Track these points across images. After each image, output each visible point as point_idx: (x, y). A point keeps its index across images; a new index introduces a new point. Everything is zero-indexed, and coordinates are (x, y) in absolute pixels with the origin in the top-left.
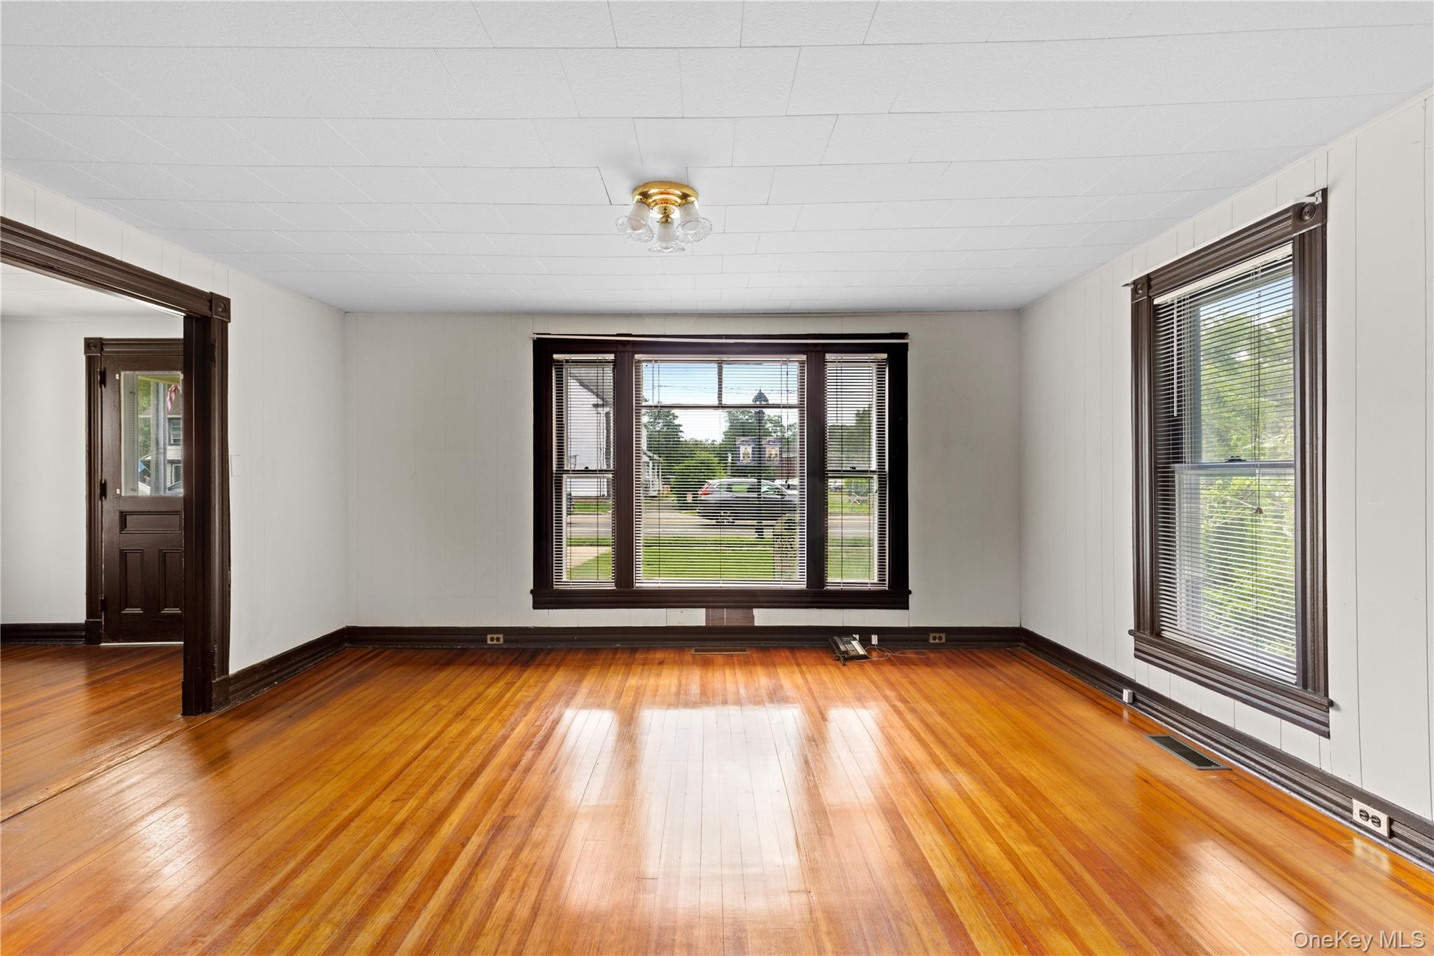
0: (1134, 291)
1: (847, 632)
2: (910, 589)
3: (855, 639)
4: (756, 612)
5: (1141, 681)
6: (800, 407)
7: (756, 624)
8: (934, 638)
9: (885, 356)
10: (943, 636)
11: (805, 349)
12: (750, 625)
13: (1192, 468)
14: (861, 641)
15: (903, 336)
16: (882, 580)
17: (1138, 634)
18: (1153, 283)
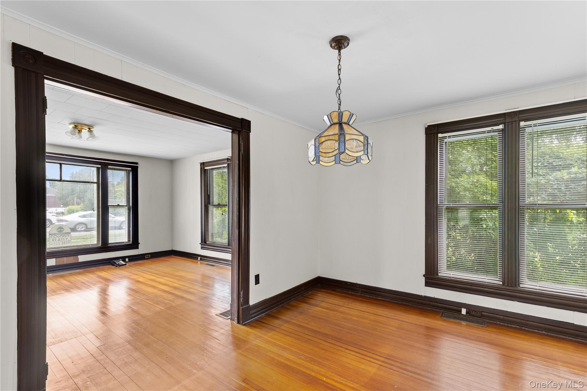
0: (201, 165)
1: (118, 258)
2: (139, 242)
3: (120, 260)
4: (79, 257)
5: (202, 254)
6: (98, 183)
7: (79, 261)
8: (147, 257)
9: (130, 169)
10: (150, 255)
11: (101, 163)
12: (77, 262)
13: (212, 206)
14: (122, 260)
15: (137, 163)
16: (129, 241)
17: (202, 244)
18: (205, 164)
